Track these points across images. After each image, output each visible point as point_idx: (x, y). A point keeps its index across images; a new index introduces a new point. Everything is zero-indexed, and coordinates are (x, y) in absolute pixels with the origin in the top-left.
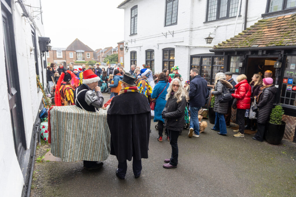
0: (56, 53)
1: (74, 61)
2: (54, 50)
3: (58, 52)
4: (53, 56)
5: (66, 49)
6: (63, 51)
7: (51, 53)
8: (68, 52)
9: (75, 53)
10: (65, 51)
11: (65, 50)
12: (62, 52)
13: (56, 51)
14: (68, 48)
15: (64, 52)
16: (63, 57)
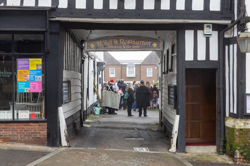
0: (126, 69)
1: (154, 81)
2: (123, 64)
3: (129, 67)
4: (120, 75)
5: (142, 61)
6: (136, 65)
7: (118, 70)
8: (145, 67)
9: (156, 68)
10: (140, 65)
11: (140, 63)
12: (134, 68)
13: (126, 65)
14: (145, 60)
15: (138, 67)
16: (136, 75)
